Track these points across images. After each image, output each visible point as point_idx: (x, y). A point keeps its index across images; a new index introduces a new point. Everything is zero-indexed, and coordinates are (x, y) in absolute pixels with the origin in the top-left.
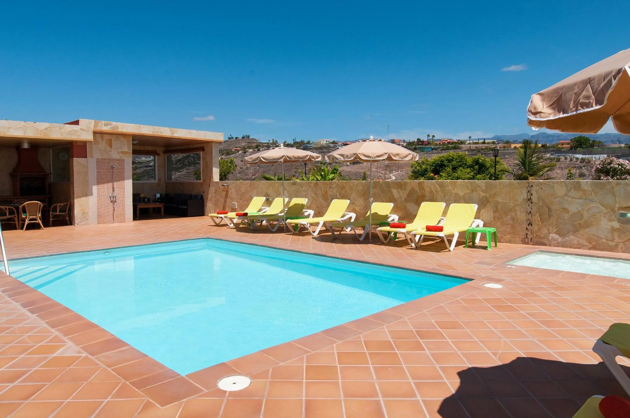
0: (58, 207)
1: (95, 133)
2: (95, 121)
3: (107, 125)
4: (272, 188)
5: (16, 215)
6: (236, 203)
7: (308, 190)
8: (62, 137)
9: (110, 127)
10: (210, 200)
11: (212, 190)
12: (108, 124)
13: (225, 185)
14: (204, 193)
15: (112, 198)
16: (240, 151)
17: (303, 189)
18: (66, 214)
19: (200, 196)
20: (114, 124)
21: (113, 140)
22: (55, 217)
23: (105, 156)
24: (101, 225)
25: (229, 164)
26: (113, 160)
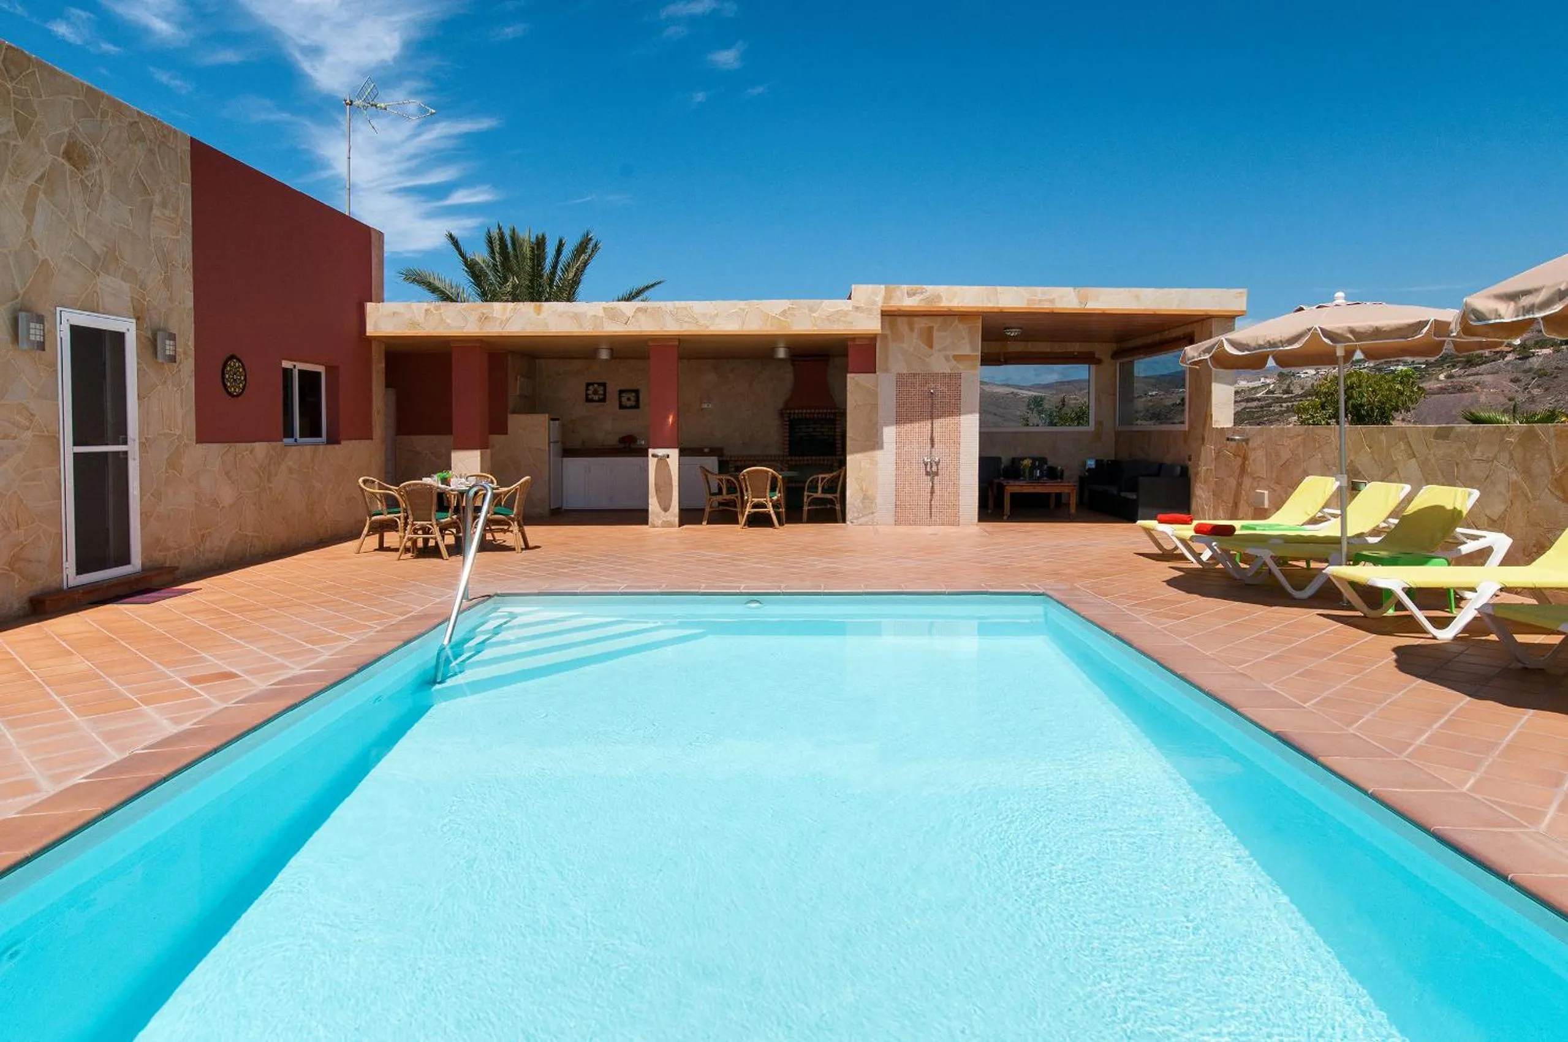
0: (820, 481)
1: (884, 314)
2: (886, 287)
3: (914, 294)
4: (1370, 448)
5: (739, 494)
6: (1266, 492)
7: (1495, 458)
8: (815, 328)
9: (922, 297)
10: (1206, 481)
11: (1208, 452)
12: (916, 290)
13: (1237, 438)
14: (1190, 459)
15: (929, 466)
16: (1511, 355)
17: (1478, 454)
18: (836, 498)
19: (1179, 469)
20: (930, 289)
21: (935, 328)
22: (815, 501)
23: (917, 368)
24: (902, 529)
25: (1398, 386)
26: (935, 376)
